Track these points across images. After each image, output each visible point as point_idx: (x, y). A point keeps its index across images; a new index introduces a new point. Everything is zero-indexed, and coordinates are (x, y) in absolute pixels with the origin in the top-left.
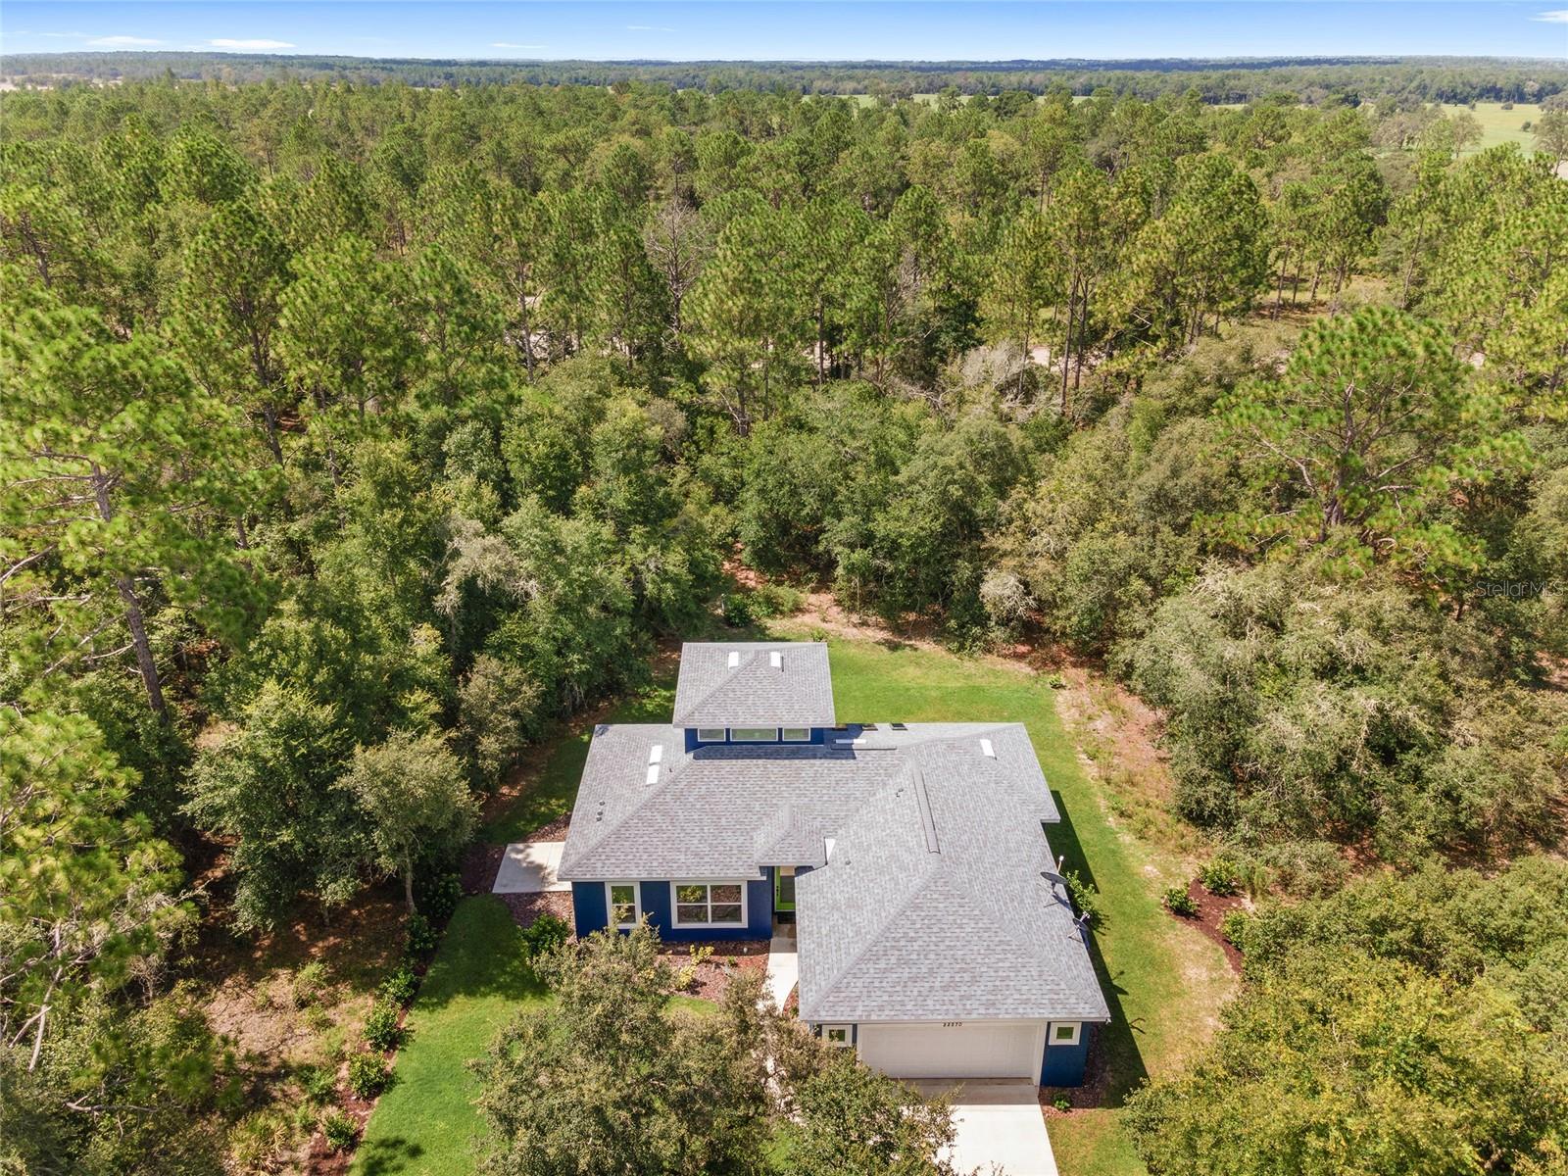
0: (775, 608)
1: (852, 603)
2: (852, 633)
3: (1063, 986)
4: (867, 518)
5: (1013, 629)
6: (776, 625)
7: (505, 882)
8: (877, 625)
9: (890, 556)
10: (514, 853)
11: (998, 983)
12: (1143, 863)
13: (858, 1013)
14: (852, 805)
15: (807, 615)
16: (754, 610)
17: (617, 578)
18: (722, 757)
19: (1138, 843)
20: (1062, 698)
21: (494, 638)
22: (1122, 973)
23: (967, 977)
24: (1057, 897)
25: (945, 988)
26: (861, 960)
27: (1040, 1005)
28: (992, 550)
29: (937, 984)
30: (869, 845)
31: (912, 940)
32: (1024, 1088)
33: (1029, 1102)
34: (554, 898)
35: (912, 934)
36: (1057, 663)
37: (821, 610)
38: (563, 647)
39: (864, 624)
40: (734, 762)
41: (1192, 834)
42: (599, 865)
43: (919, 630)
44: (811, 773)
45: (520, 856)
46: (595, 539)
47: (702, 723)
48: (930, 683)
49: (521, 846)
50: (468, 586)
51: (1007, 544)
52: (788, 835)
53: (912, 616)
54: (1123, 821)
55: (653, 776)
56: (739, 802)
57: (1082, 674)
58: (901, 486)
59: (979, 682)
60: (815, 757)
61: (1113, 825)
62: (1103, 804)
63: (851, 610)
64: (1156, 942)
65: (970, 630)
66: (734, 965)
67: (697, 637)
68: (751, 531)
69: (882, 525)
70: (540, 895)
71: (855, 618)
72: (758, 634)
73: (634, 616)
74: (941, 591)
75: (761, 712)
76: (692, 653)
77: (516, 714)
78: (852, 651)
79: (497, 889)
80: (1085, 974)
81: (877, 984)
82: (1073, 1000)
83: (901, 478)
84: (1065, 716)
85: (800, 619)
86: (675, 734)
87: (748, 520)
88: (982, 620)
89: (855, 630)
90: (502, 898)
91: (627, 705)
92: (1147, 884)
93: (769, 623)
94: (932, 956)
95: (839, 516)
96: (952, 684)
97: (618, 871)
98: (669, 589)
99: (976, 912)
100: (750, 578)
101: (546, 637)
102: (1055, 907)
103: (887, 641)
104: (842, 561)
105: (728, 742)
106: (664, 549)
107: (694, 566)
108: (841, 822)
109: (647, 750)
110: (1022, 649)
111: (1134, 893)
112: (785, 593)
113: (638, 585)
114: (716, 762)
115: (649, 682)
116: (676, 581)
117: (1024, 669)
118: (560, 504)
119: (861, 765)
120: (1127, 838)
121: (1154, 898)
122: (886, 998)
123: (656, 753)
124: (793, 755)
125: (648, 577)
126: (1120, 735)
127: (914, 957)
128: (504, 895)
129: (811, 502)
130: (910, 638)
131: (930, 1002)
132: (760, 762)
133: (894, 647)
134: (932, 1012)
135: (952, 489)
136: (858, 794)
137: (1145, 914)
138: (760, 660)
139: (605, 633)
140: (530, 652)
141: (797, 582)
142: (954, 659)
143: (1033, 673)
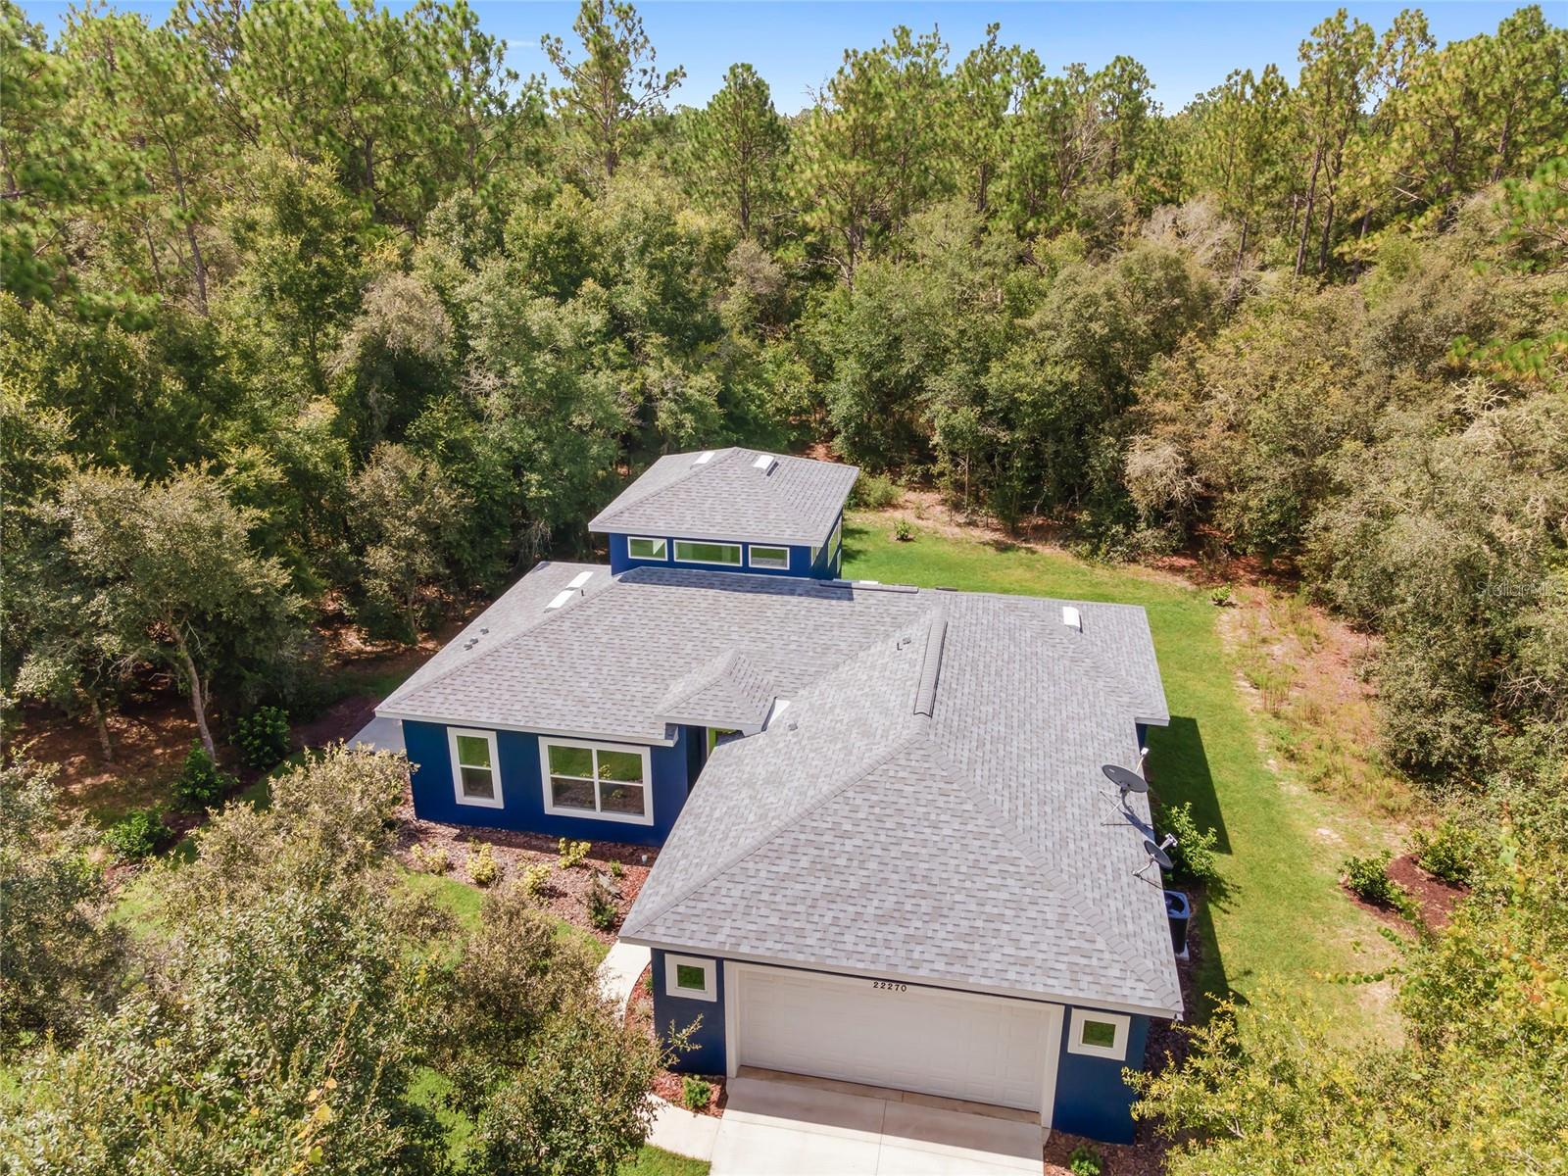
2: (952, 531)
3: (1100, 944)
5: (1171, 531)
7: (365, 739)
8: (987, 525)
9: (1008, 424)
11: (979, 923)
12: (1315, 824)
13: (720, 937)
14: (831, 658)
15: (901, 511)
18: (660, 581)
19: (1310, 795)
20: (1226, 616)
21: (414, 428)
22: (1248, 973)
23: (926, 906)
24: (1133, 820)
25: (882, 920)
26: (753, 854)
27: (1050, 972)
28: (1147, 414)
29: (871, 910)
30: (832, 709)
31: (846, 835)
32: (1022, 1127)
33: (1023, 1152)
35: (847, 826)
36: (1230, 580)
37: (920, 508)
39: (972, 524)
40: (673, 589)
41: (1406, 793)
42: (440, 699)
43: (1041, 534)
44: (781, 613)
47: (630, 526)
48: (1040, 586)
50: (373, 344)
52: (717, 683)
54: (1293, 766)
56: (664, 639)
57: (1264, 593)
58: (1030, 332)
60: (792, 593)
61: (1274, 770)
62: (1262, 742)
63: (959, 506)
64: (1320, 936)
65: (1108, 529)
66: (619, 876)
69: (996, 378)
71: (961, 518)
75: (719, 518)
78: (947, 548)
80: (1150, 935)
81: (765, 896)
82: (1115, 972)
83: (1031, 323)
84: (1228, 636)
85: (890, 514)
88: (1129, 518)
89: (957, 530)
92: (1318, 852)
94: (873, 865)
97: (462, 710)
99: (969, 807)
102: (1124, 830)
103: (996, 542)
105: (671, 564)
108: (806, 680)
109: (574, 577)
110: (1186, 560)
111: (1291, 861)
116: (701, 414)
117: (1181, 582)
119: (858, 608)
120: (1294, 789)
121: (1328, 873)
122: (774, 920)
123: (582, 578)
124: (763, 588)
125: (663, 404)
126: (1308, 664)
127: (842, 861)
130: (1026, 541)
131: (849, 938)
132: (712, 592)
133: (1001, 547)
134: (849, 955)
135: (1094, 326)
136: (843, 646)
137: (1305, 894)
140: (466, 456)
142: (1082, 565)
143: (1192, 588)
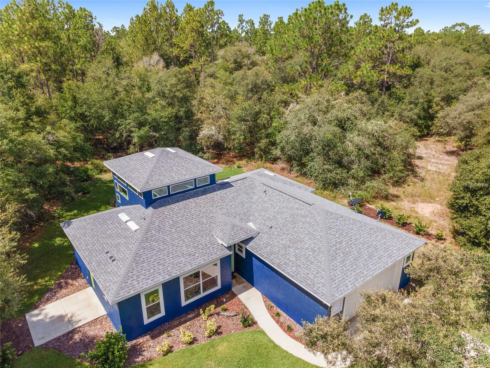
3: (404, 237)
7: (40, 336)
10: (34, 318)
14: (247, 205)
20: (245, 170)
26: (329, 261)
29: (366, 257)
31: (341, 243)
34: (87, 328)
35: (338, 240)
44: (219, 198)
45: (40, 317)
49: (36, 312)
55: (133, 226)
60: (215, 190)
66: (226, 310)
70: (73, 332)
75: (185, 173)
79: (37, 343)
82: (412, 241)
90: (45, 346)
94: (353, 246)
97: (149, 282)
105: (170, 194)
108: (248, 214)
114: (168, 207)
119: (238, 188)
122: (354, 273)
123: (123, 216)
128: (46, 344)
132: (191, 200)
136: (245, 200)
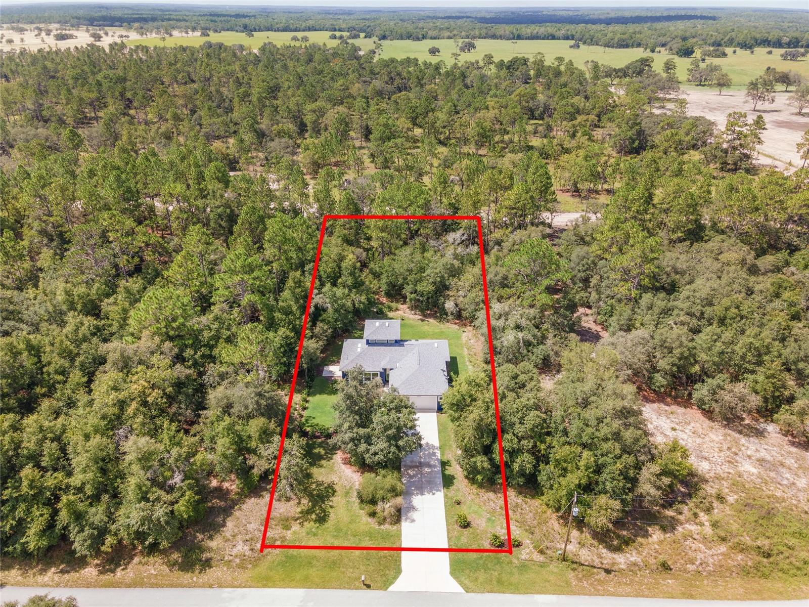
0: (390, 309)
1: (412, 308)
2: (412, 316)
3: (441, 389)
4: (416, 285)
5: (454, 316)
6: (390, 314)
7: (324, 374)
8: (419, 314)
10: (326, 368)
14: (403, 357)
15: (400, 311)
16: (385, 310)
17: (349, 304)
18: (375, 346)
20: (464, 334)
21: (321, 318)
23: (422, 387)
24: (444, 375)
26: (401, 384)
27: (436, 393)
28: (448, 295)
29: (416, 389)
30: (406, 364)
31: (412, 381)
32: (432, 410)
33: (434, 413)
34: (337, 376)
36: (465, 325)
37: (404, 311)
38: (336, 320)
39: (415, 314)
40: (377, 347)
42: (348, 368)
43: (430, 316)
44: (394, 350)
45: (328, 369)
46: (344, 294)
47: (370, 338)
48: (431, 330)
50: (316, 307)
51: (451, 293)
52: (389, 362)
53: (428, 312)
54: (471, 363)
55: (359, 350)
56: (378, 355)
57: (469, 328)
58: (425, 277)
59: (443, 330)
60: (395, 346)
62: (467, 360)
63: (412, 310)
65: (443, 316)
67: (369, 318)
68: (384, 287)
69: (419, 288)
70: (334, 376)
71: (413, 312)
72: (386, 317)
73: (353, 312)
74: (436, 305)
75: (383, 336)
76: (368, 322)
77: (326, 336)
78: (411, 322)
81: (404, 388)
83: (425, 275)
84: (464, 338)
85: (398, 312)
86: (364, 341)
87: (383, 284)
88: (446, 314)
91: (351, 335)
93: (388, 313)
94: (415, 384)
95: (408, 285)
96: (437, 331)
98: (362, 306)
100: (384, 300)
101: (332, 318)
103: (421, 319)
104: (408, 298)
105: (376, 343)
106: (361, 295)
107: (368, 299)
108: (400, 360)
109: (357, 344)
110: (457, 321)
112: (394, 305)
113: (354, 305)
114: (373, 347)
115: (357, 329)
116: (363, 303)
117: (456, 327)
118: (334, 284)
119: (405, 348)
120: (470, 367)
122: (406, 391)
123: (359, 345)
124: (390, 346)
125: (356, 302)
126: (476, 344)
127: (412, 384)
128: (324, 376)
129: (401, 281)
130: (427, 318)
131: (414, 392)
132: (383, 347)
133: (422, 321)
135: (438, 278)
136: (404, 354)
138: (384, 324)
139: (346, 317)
140: (329, 322)
141: (397, 302)
142: (438, 324)
143: (459, 328)
